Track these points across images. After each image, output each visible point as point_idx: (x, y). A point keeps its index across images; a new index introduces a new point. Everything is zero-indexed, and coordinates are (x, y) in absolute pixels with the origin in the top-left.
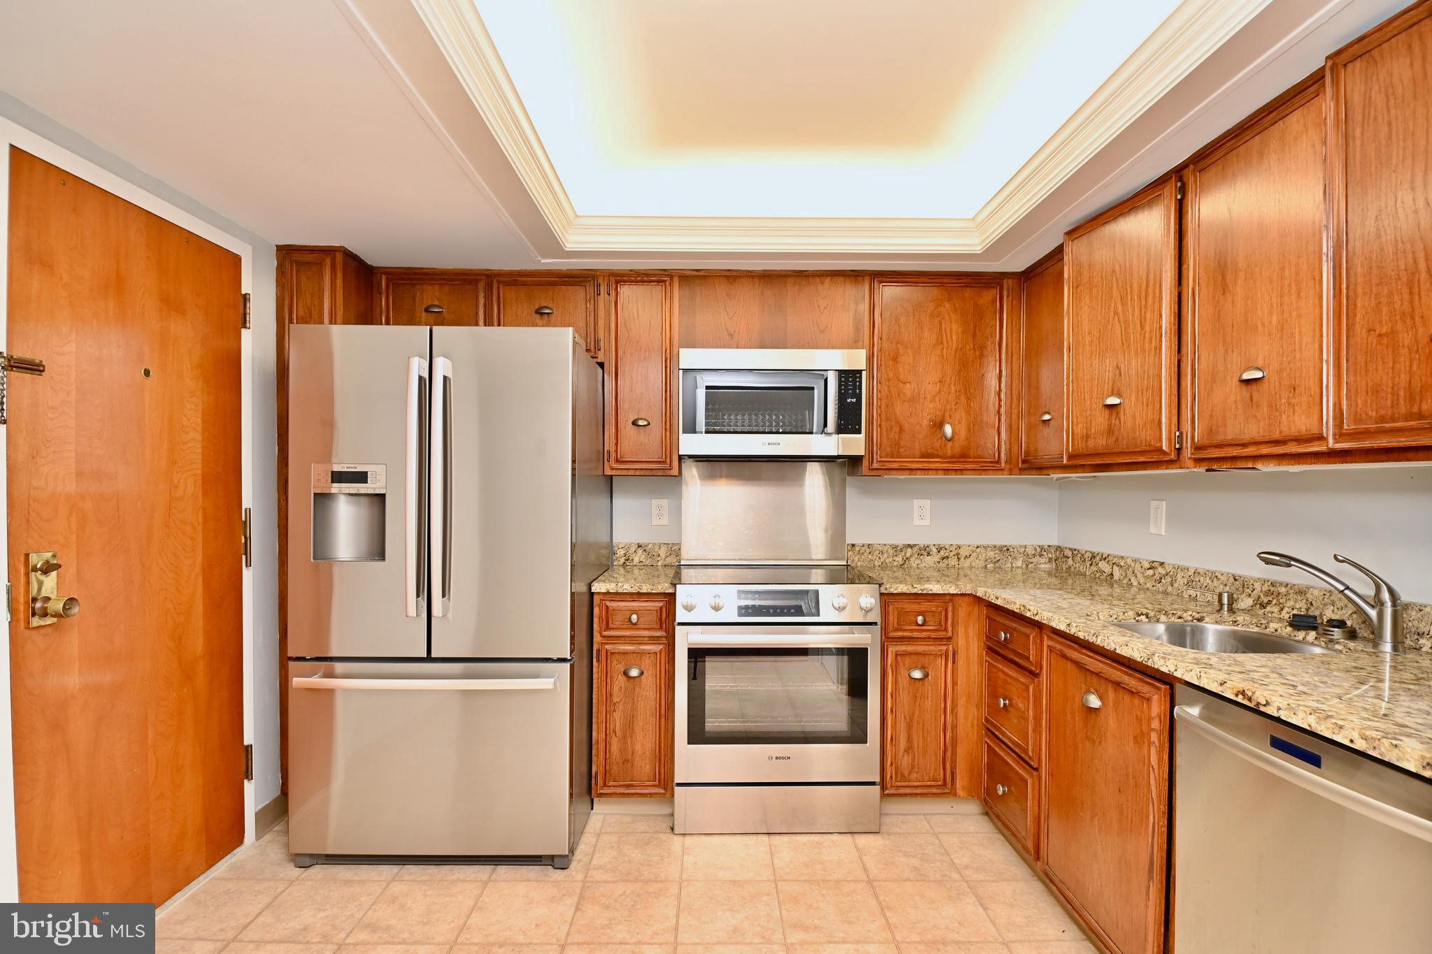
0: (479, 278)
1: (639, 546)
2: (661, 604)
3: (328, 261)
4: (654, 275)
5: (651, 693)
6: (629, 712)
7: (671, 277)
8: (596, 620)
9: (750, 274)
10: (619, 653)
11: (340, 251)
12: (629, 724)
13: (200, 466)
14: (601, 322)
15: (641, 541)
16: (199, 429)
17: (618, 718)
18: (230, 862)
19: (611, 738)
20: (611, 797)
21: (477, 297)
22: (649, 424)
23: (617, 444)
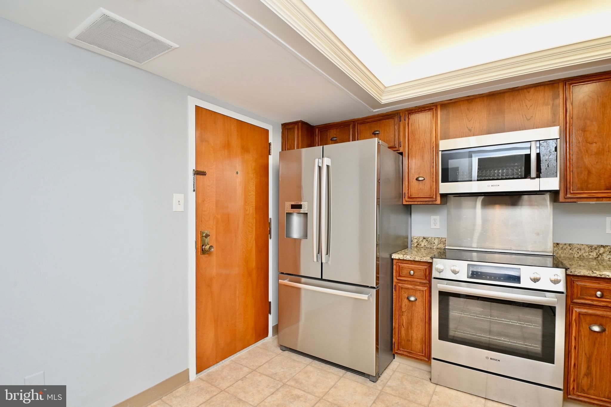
0: (350, 123)
1: (424, 238)
2: (426, 267)
3: (296, 127)
4: (428, 107)
5: (421, 310)
6: (410, 317)
7: (436, 106)
8: (394, 271)
9: (481, 96)
10: (405, 288)
11: (300, 122)
12: (410, 323)
13: (254, 204)
14: (402, 134)
15: (425, 236)
16: (254, 191)
17: (405, 318)
18: (263, 342)
19: (401, 328)
20: (401, 356)
21: (350, 131)
22: (424, 179)
23: (408, 190)
